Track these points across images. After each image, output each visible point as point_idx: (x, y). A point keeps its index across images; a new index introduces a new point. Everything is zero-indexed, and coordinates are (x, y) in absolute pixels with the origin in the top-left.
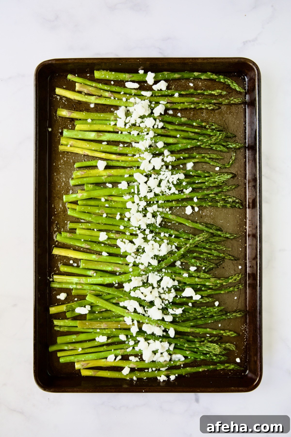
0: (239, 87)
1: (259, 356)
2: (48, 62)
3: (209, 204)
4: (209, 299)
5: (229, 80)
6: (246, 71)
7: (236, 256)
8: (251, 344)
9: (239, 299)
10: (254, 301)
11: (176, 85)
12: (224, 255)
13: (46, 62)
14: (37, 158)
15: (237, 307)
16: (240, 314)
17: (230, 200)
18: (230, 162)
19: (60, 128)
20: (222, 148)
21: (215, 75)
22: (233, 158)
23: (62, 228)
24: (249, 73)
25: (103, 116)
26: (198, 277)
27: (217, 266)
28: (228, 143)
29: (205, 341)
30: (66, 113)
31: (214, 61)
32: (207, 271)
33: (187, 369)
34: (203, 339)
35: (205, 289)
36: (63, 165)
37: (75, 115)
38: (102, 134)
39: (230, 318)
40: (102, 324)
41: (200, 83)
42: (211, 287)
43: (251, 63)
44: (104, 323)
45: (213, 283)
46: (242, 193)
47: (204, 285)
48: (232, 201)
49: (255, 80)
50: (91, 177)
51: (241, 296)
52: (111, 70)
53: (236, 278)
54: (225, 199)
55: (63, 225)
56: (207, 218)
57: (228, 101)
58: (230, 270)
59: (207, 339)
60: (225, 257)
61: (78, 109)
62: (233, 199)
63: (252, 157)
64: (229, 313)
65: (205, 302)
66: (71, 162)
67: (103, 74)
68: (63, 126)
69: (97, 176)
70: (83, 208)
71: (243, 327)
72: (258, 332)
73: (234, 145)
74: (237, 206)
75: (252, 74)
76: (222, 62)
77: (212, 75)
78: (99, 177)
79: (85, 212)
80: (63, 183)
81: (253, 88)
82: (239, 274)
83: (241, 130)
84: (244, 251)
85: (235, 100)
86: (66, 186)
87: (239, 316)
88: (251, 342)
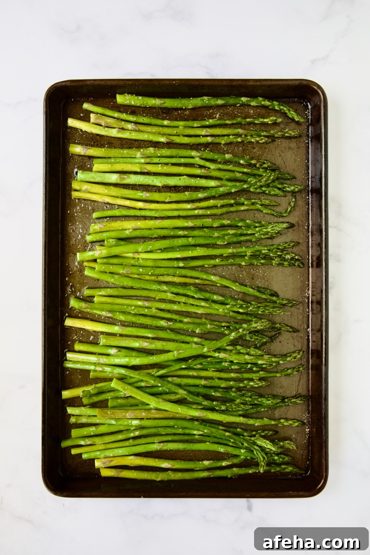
0: (297, 116)
1: (324, 453)
2: (61, 83)
3: (262, 261)
4: (262, 383)
5: (286, 107)
6: (309, 96)
7: (296, 327)
8: (314, 437)
9: (300, 381)
10: (318, 384)
11: (221, 113)
12: (280, 326)
13: (58, 84)
14: (47, 204)
15: (297, 391)
16: (301, 400)
17: (288, 257)
18: (288, 209)
19: (76, 166)
20: (277, 191)
21: (267, 101)
22: (292, 204)
23: (78, 291)
24: (313, 98)
25: (127, 152)
26: (248, 354)
27: (272, 339)
28: (285, 185)
29: (257, 436)
30: (81, 150)
31: (269, 83)
32: (260, 347)
33: (234, 470)
34: (254, 433)
35: (258, 369)
36: (80, 212)
37: (92, 152)
38: (126, 177)
39: (288, 405)
40: (128, 413)
41: (251, 111)
42: (264, 366)
43: (315, 86)
44: (130, 412)
45: (267, 361)
46: (303, 249)
47: (256, 364)
48: (290, 258)
49: (320, 107)
50: (112, 231)
51: (301, 377)
52: (138, 94)
53: (296, 356)
54: (281, 255)
55: (79, 288)
56: (259, 280)
57: (282, 134)
58: (288, 345)
59: (259, 433)
60: (282, 328)
61: (99, 143)
62: (291, 255)
63: (317, 203)
64: (287, 398)
65: (256, 386)
66: (90, 209)
67: (127, 98)
68: (79, 164)
69: (120, 230)
70: (104, 268)
71: (304, 417)
72: (323, 422)
73: (292, 188)
74: (296, 264)
75: (317, 100)
76: (279, 85)
77: (264, 100)
78: (122, 232)
79: (106, 272)
80: (80, 236)
81: (317, 117)
82: (300, 351)
83: (303, 170)
84: (306, 321)
85: (290, 132)
86: (83, 239)
87: (299, 402)
88: (314, 435)
